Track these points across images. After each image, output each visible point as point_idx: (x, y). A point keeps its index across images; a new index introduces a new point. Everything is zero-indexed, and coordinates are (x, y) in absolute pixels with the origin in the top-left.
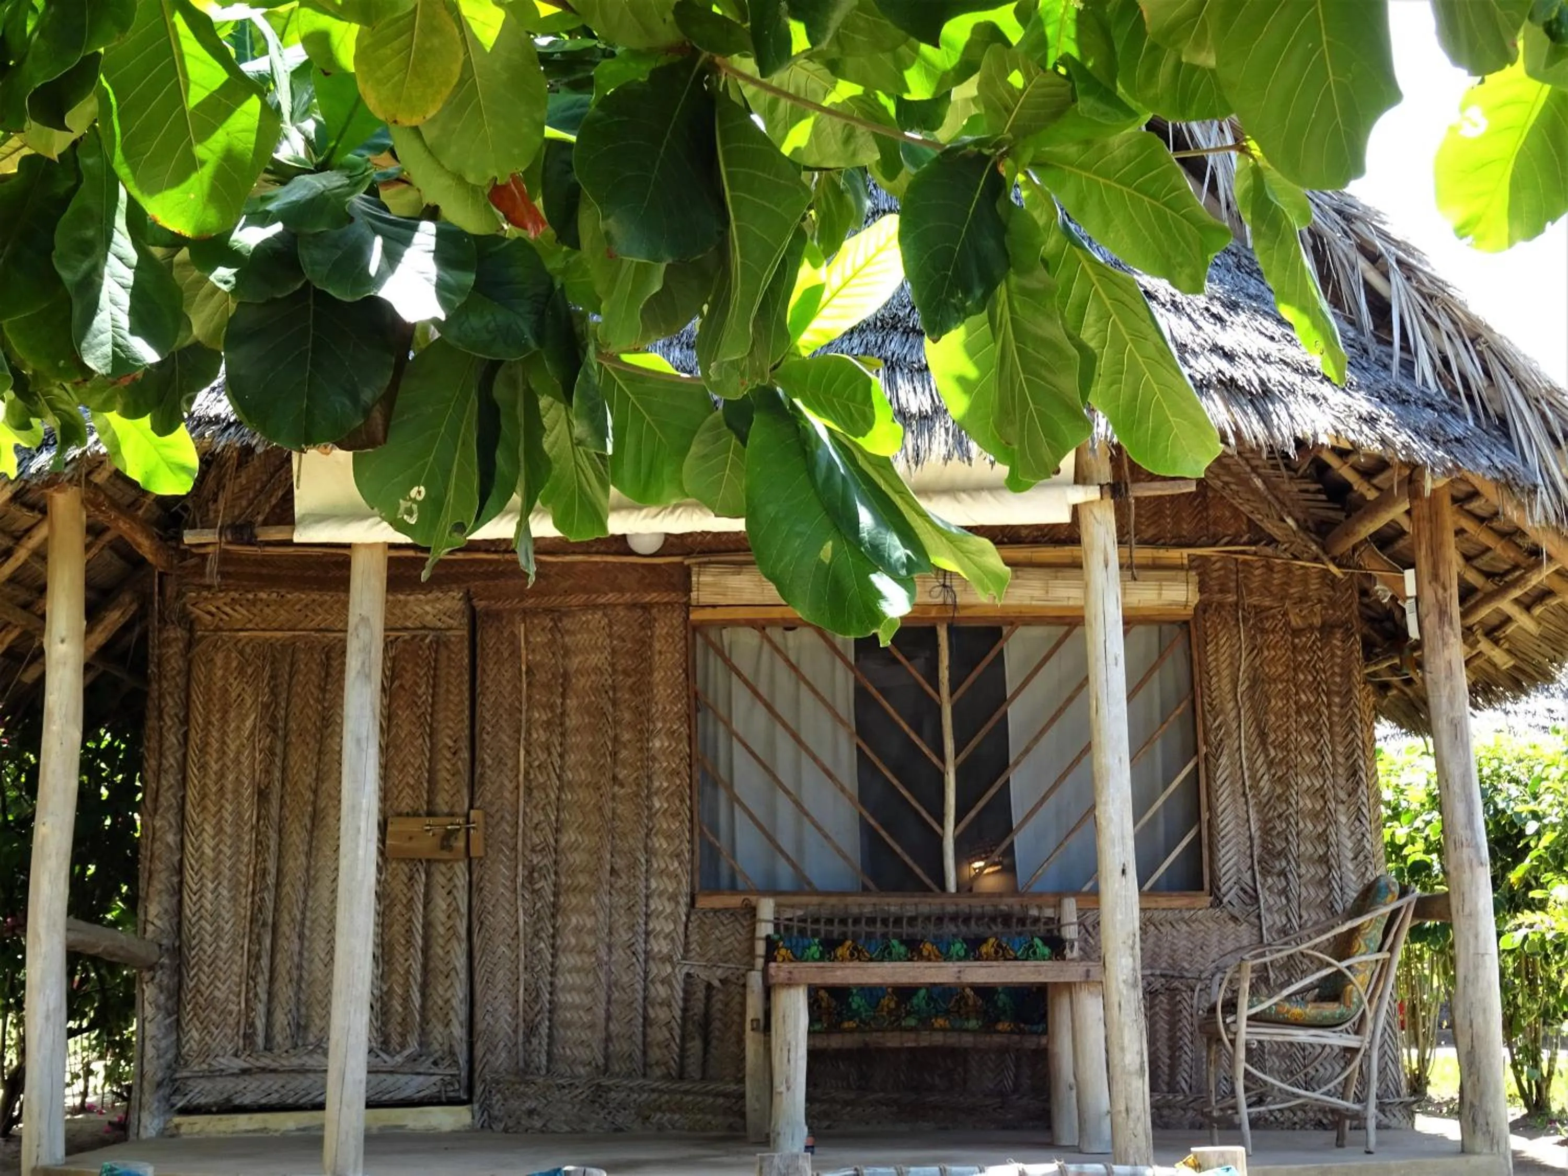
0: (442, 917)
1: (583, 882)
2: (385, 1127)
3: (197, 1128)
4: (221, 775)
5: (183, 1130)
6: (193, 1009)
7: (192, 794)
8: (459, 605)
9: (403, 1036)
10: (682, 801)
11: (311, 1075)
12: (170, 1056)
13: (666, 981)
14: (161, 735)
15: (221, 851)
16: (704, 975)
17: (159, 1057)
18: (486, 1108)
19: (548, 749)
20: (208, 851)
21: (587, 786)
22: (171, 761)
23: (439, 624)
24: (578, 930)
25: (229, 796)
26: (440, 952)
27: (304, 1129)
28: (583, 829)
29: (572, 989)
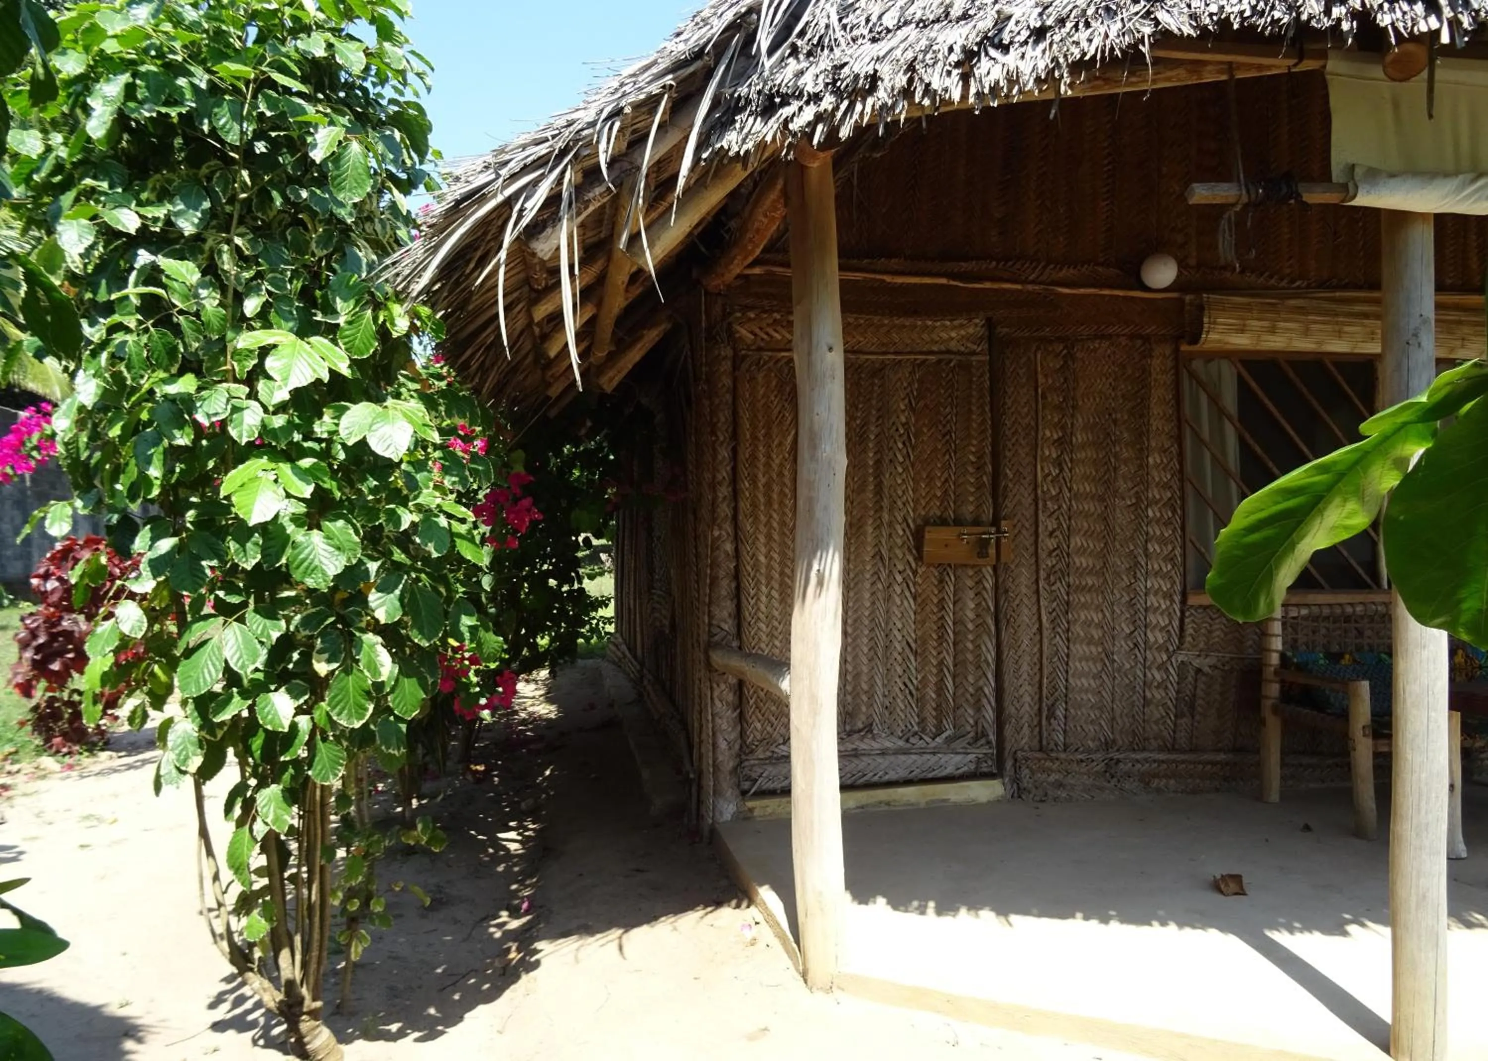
0: (971, 615)
1: (1090, 583)
2: (933, 801)
3: (769, 810)
4: (768, 486)
5: (756, 813)
6: (755, 702)
7: (744, 505)
8: (981, 331)
9: (939, 719)
10: (1174, 511)
11: (865, 759)
12: (737, 747)
13: (1162, 667)
14: (714, 450)
15: (772, 558)
16: (1196, 663)
17: (730, 748)
18: (1016, 780)
19: (1060, 465)
20: (762, 559)
21: (1093, 498)
22: (724, 473)
23: (963, 349)
24: (1088, 623)
25: (776, 506)
26: (970, 646)
27: (862, 807)
28: (1089, 534)
29: (1083, 674)
